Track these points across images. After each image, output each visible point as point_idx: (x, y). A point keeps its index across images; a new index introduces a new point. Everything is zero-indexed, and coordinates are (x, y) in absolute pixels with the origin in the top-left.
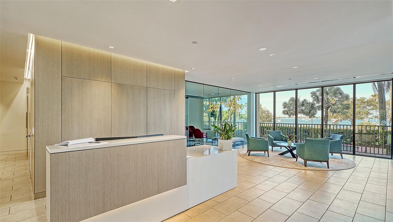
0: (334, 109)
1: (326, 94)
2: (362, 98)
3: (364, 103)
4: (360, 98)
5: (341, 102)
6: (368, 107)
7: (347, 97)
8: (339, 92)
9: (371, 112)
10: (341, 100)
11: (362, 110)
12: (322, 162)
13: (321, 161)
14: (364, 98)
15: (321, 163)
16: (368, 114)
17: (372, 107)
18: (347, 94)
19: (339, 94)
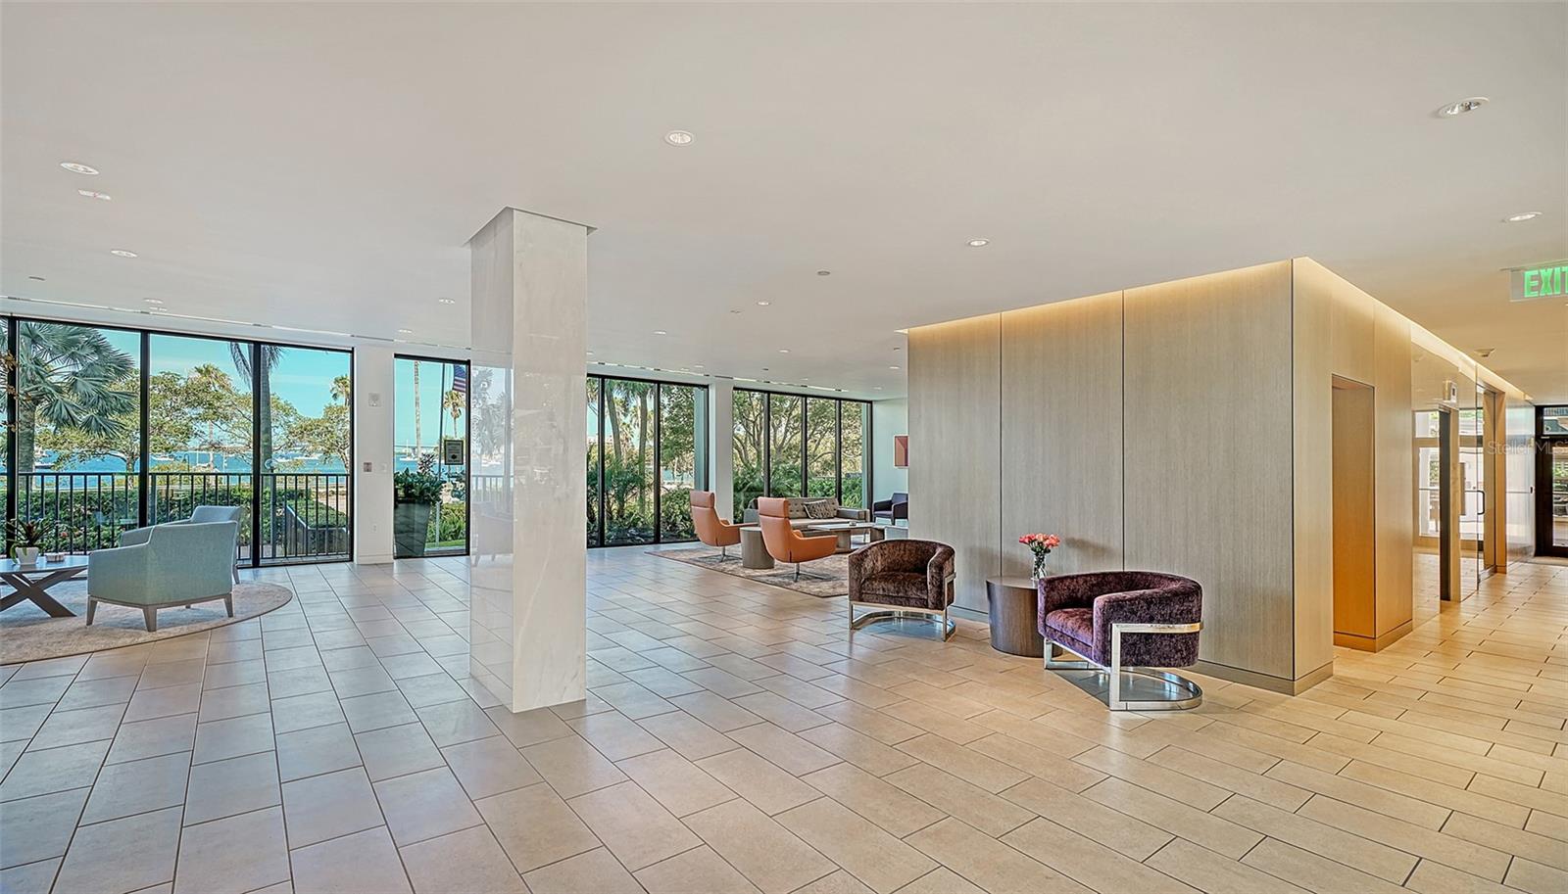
0: (68, 406)
1: (28, 340)
2: (168, 374)
3: (176, 393)
4: (161, 375)
5: (97, 383)
6: (187, 410)
7: (122, 367)
8: (88, 342)
9: (197, 427)
10: (96, 373)
11: (168, 418)
12: (192, 606)
13: (188, 603)
14: (175, 377)
15: (188, 607)
16: (187, 433)
17: (201, 410)
18: (120, 353)
19: (88, 350)
